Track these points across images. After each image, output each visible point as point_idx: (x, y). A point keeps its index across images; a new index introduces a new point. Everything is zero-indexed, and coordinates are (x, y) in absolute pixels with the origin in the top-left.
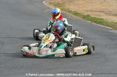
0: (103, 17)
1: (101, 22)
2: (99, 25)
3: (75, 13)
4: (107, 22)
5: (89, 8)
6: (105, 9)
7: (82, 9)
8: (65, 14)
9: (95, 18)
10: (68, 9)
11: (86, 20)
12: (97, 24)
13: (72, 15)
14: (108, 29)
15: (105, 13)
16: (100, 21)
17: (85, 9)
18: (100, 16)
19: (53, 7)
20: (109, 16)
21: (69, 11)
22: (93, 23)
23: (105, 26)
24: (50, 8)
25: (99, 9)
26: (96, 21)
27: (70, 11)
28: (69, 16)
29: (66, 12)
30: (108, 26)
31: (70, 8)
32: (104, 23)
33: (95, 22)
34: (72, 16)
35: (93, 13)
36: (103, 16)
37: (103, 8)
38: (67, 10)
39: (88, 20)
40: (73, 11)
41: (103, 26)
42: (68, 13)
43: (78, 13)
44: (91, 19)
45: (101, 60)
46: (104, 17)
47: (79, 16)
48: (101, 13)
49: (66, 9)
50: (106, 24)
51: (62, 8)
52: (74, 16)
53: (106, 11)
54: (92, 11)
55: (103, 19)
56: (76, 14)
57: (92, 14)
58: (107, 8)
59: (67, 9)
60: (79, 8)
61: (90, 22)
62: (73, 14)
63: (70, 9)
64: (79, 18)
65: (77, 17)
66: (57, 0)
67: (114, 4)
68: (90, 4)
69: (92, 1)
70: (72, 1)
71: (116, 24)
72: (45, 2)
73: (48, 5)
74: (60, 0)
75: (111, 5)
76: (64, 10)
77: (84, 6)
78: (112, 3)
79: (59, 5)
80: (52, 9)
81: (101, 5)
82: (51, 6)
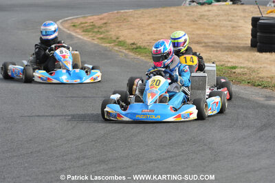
3: (135, 46)
5: (166, 35)
6: (204, 34)
7: (149, 37)
8: (110, 51)
10: (118, 38)
13: (126, 52)
15: (203, 44)
20: (214, 51)
21: (120, 42)
24: (72, 35)
27: (121, 44)
28: (120, 54)
29: (112, 44)
31: (120, 35)
34: (126, 55)
37: (198, 32)
38: (115, 41)
42: (116, 48)
43: (140, 48)
45: (203, 156)
47: (144, 55)
49: (111, 38)
51: (102, 36)
52: (131, 54)
53: (206, 41)
56: (136, 49)
58: (208, 32)
59: (114, 38)
60: (143, 34)
62: (129, 49)
63: (122, 39)
64: (144, 58)
65: (139, 57)
66: (90, 18)
67: (224, 22)
68: (168, 26)
69: (172, 18)
70: (125, 19)
71: (234, 71)
72: (61, 23)
73: (69, 30)
74: (96, 17)
75: (216, 26)
76: (107, 41)
77: (153, 29)
78: (220, 21)
79: (96, 30)
80: (80, 39)
81: (195, 26)
82: (76, 32)
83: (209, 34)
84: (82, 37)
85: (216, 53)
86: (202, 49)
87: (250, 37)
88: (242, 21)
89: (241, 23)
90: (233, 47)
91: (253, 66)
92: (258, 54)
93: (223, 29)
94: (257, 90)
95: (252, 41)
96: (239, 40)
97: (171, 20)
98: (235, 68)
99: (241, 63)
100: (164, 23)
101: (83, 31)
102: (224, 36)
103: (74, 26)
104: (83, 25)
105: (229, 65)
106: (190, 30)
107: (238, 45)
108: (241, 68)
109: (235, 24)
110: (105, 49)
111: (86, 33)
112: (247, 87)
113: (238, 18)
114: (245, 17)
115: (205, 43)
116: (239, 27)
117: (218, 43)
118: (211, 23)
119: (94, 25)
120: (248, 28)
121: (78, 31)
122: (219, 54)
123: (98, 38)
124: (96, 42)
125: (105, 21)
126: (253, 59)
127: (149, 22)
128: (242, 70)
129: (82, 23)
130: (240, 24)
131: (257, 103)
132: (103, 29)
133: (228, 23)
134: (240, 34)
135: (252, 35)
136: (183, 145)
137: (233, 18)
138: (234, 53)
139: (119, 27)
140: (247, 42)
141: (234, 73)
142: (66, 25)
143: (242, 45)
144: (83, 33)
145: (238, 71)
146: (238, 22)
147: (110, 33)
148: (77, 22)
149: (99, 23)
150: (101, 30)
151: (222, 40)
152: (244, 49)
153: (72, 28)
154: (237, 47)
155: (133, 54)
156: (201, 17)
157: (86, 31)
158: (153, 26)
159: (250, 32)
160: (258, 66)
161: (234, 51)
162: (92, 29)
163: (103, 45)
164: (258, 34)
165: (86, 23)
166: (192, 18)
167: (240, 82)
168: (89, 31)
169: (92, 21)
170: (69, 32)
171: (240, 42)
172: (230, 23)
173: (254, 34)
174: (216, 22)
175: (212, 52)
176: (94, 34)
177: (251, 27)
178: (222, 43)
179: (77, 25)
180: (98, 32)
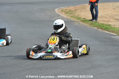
1: (107, 28)
2: (104, 31)
3: (84, 19)
4: (113, 28)
6: (116, 14)
9: (103, 24)
10: (78, 16)
11: (93, 26)
12: (103, 30)
18: (108, 22)
19: (64, 15)
21: (79, 18)
22: (99, 29)
23: (110, 32)
25: (110, 15)
26: (102, 27)
28: (77, 23)
30: (113, 32)
32: (110, 29)
33: (102, 29)
34: (79, 23)
36: (111, 22)
37: (114, 13)
38: (77, 17)
39: (94, 27)
40: (83, 17)
41: (108, 32)
42: (76, 20)
44: (99, 25)
47: (87, 23)
49: (76, 16)
51: (72, 15)
54: (101, 17)
55: (110, 25)
57: (101, 21)
58: (118, 13)
59: (77, 16)
61: (96, 28)
63: (80, 16)
64: (86, 24)
65: (84, 24)
66: (71, 7)
68: (102, 11)
70: (84, 8)
72: (57, 10)
76: (74, 17)
79: (70, 13)
80: (62, 16)
81: (113, 11)
82: (62, 14)
97: (104, 8)
101: (65, 13)
103: (62, 11)
104: (66, 11)
106: (111, 12)
115: (115, 18)
121: (63, 13)
123: (70, 16)
129: (66, 10)
132: (74, 12)
139: (80, 11)
142: (59, 11)
149: (73, 10)
150: (72, 13)
155: (82, 23)
157: (66, 13)
163: (71, 19)
165: (68, 9)
168: (67, 13)
169: (71, 9)
170: (59, 13)
175: (117, 22)
176: (69, 14)
179: (64, 10)
180: (71, 13)
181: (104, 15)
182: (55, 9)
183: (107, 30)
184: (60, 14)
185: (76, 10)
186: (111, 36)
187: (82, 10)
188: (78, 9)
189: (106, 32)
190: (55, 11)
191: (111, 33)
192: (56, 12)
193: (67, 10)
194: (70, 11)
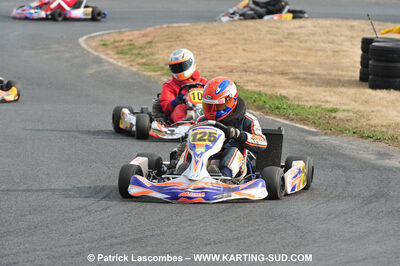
0: (284, 92)
1: (278, 108)
2: (272, 118)
4: (298, 106)
5: (237, 61)
6: (292, 61)
7: (212, 64)
8: (156, 82)
9: (260, 94)
10: (166, 65)
12: (267, 114)
14: (303, 131)
15: (291, 76)
16: (277, 103)
17: (222, 63)
18: (274, 86)
20: (306, 86)
23: (292, 120)
24: (101, 59)
25: (271, 63)
26: (261, 103)
29: (159, 73)
30: (304, 120)
32: (290, 111)
33: (260, 108)
35: (252, 78)
36: (284, 88)
37: (284, 58)
38: (162, 68)
41: (286, 122)
44: (246, 98)
46: (289, 90)
48: (278, 79)
49: (157, 64)
50: (297, 115)
51: (144, 60)
53: (294, 70)
54: (246, 71)
55: (285, 97)
57: (247, 81)
58: (299, 59)
59: (162, 65)
60: (204, 59)
66: (128, 33)
67: (322, 45)
68: (241, 48)
69: (246, 36)
70: (178, 37)
71: (334, 115)
72: (86, 40)
73: (96, 50)
74: (136, 33)
75: (310, 49)
76: (152, 68)
77: (219, 52)
78: (316, 42)
79: (136, 52)
80: (111, 64)
81: (278, 49)
82: (107, 54)
83: (299, 61)
84: (115, 62)
85: (308, 89)
86: (289, 82)
87: (359, 66)
88: (348, 44)
89: (347, 45)
90: (334, 80)
91: (362, 108)
92: (370, 91)
93: (320, 53)
94: (367, 143)
95: (361, 72)
96: (342, 70)
97: (245, 40)
98: (335, 111)
99: (344, 104)
100: (235, 43)
101: (118, 53)
102: (321, 65)
103: (104, 45)
104: (117, 44)
105: (328, 106)
107: (341, 78)
108: (344, 111)
109: (338, 48)
110: (149, 80)
111: (122, 56)
112: (351, 138)
113: (343, 38)
114: (352, 37)
115: (294, 74)
116: (344, 51)
117: (312, 75)
118: (302, 45)
119: (133, 45)
120: (356, 53)
121: (109, 52)
122: (313, 90)
123: (138, 64)
124: (135, 69)
125: (149, 39)
126: (363, 98)
127: (212, 42)
128: (346, 114)
129: (115, 42)
130: (345, 48)
131: (365, 163)
132: (146, 51)
133: (327, 45)
134: (345, 62)
135: (362, 63)
136: (256, 221)
137: (336, 39)
138: (334, 89)
139: (168, 48)
140: (354, 74)
141: (335, 118)
142: (94, 44)
143: (346, 78)
144: (117, 56)
145: (339, 115)
146: (341, 45)
147: (157, 56)
148: (109, 39)
149: (141, 42)
150: (142, 52)
151: (318, 70)
152: (350, 83)
153: (102, 48)
154: (340, 81)
156: (289, 36)
157: (121, 52)
158: (220, 48)
159: (359, 59)
160: (369, 109)
161: (336, 86)
162: (131, 50)
163: (145, 73)
164: (371, 62)
165: (122, 41)
166: (275, 37)
167: (341, 132)
168: (126, 54)
169: (130, 38)
170: (96, 53)
171: (344, 73)
172: (331, 45)
173: (364, 63)
174: (309, 45)
175: (303, 88)
176: (133, 58)
177: (360, 52)
178: (318, 75)
179: (108, 43)
180: (139, 54)
181: (253, 64)
182: (77, 39)
183: (280, 116)
184: (103, 56)
185: (151, 42)
186: (303, 134)
187: (172, 46)
188: (156, 39)
189: (278, 120)
190: (78, 45)
191: (297, 125)
192: (83, 49)
193: (122, 44)
194: (132, 45)
